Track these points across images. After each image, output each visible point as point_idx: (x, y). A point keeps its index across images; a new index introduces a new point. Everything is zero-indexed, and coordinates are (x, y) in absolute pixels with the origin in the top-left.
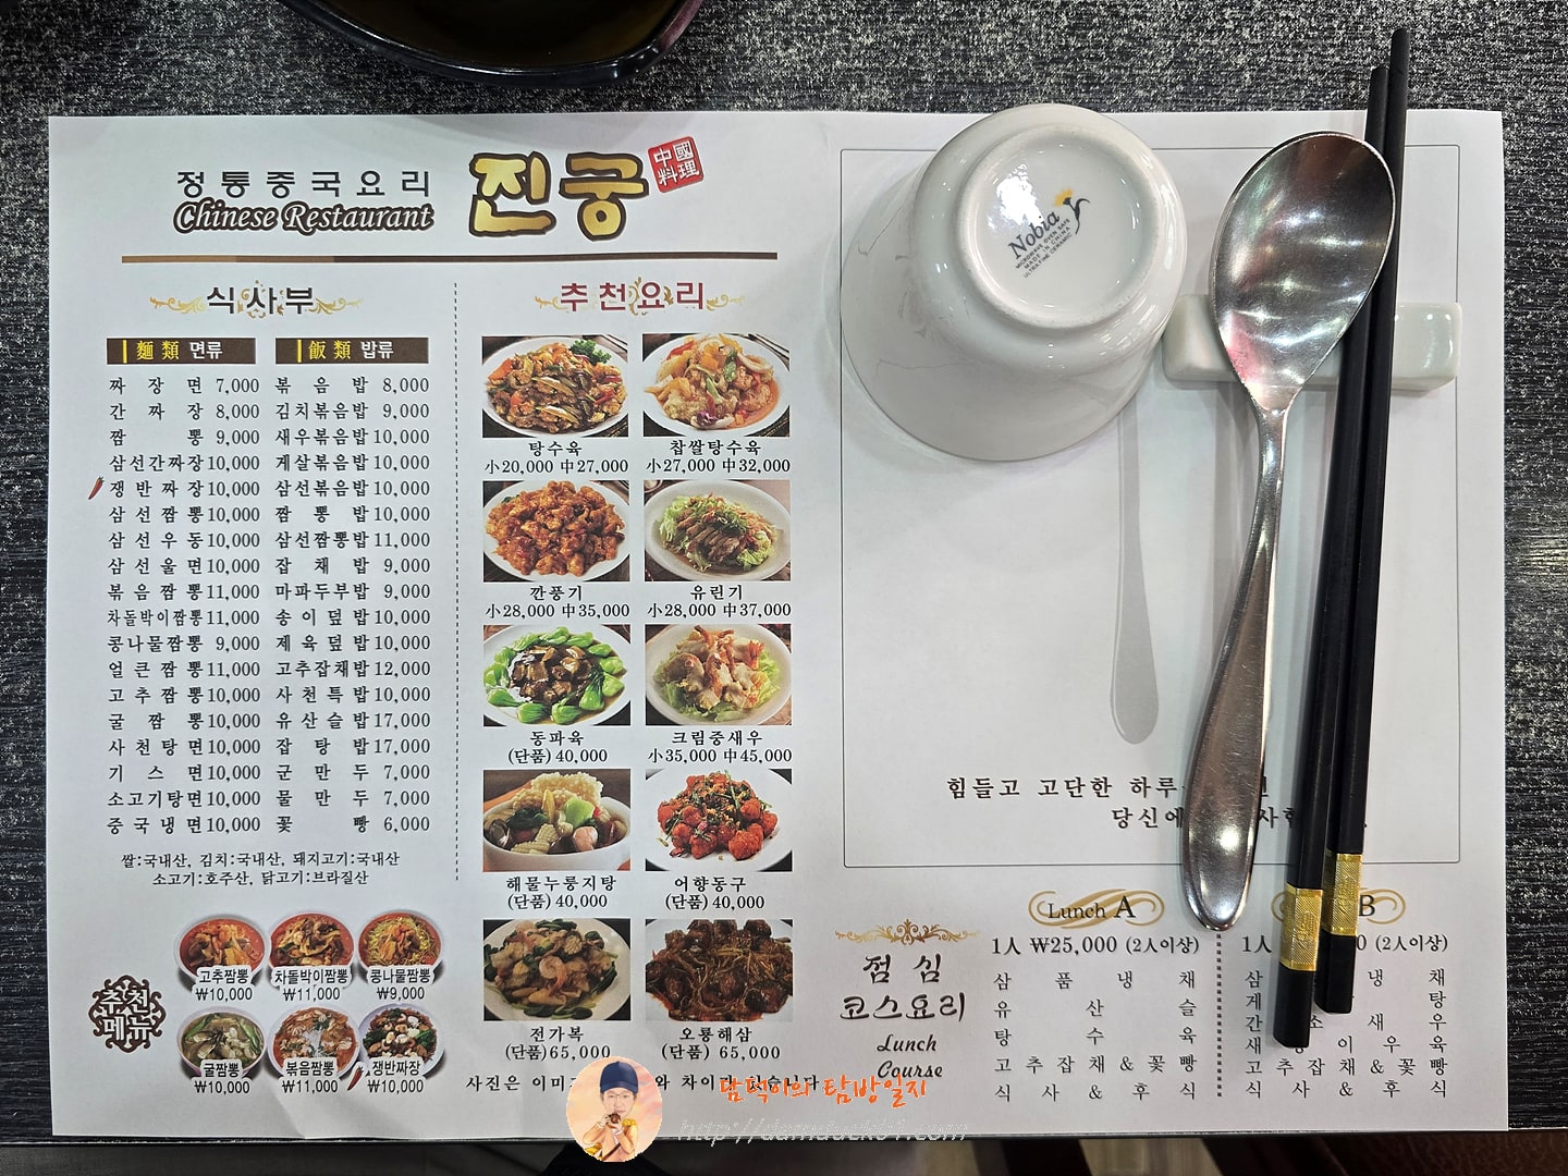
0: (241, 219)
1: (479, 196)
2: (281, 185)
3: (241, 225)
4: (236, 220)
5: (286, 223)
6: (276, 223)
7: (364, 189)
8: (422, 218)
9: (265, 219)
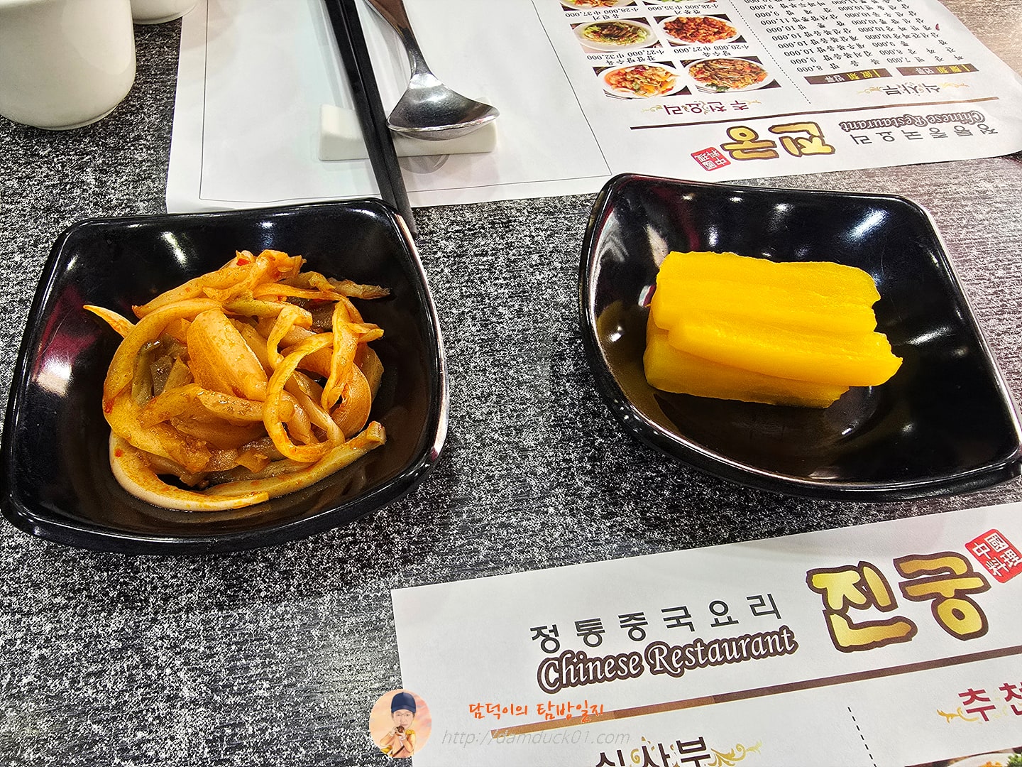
0: (606, 669)
1: (828, 612)
2: (635, 627)
3: (609, 676)
4: (603, 671)
5: (653, 667)
6: (642, 669)
7: (716, 620)
8: (784, 642)
9: (631, 666)
